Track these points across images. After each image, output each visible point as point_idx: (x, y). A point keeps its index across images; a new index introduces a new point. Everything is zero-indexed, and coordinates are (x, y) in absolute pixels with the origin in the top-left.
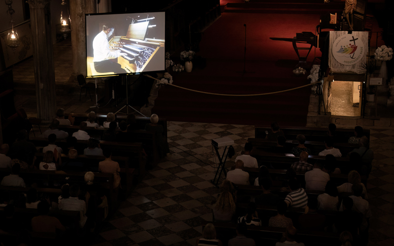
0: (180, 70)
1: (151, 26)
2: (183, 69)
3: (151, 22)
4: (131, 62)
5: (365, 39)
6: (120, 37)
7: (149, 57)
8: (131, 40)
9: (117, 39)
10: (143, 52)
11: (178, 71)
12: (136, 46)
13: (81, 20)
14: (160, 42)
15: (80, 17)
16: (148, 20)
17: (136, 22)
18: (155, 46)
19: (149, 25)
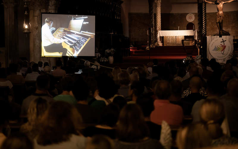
0: (105, 61)
1: (85, 23)
2: (107, 60)
3: (85, 20)
4: (71, 47)
5: (231, 41)
6: (64, 28)
7: (83, 44)
8: (71, 31)
9: (61, 30)
10: (80, 40)
11: (104, 61)
12: (75, 36)
13: (37, 32)
14: (91, 34)
15: (37, 29)
16: (83, 19)
17: (75, 19)
18: (87, 37)
19: (84, 22)
